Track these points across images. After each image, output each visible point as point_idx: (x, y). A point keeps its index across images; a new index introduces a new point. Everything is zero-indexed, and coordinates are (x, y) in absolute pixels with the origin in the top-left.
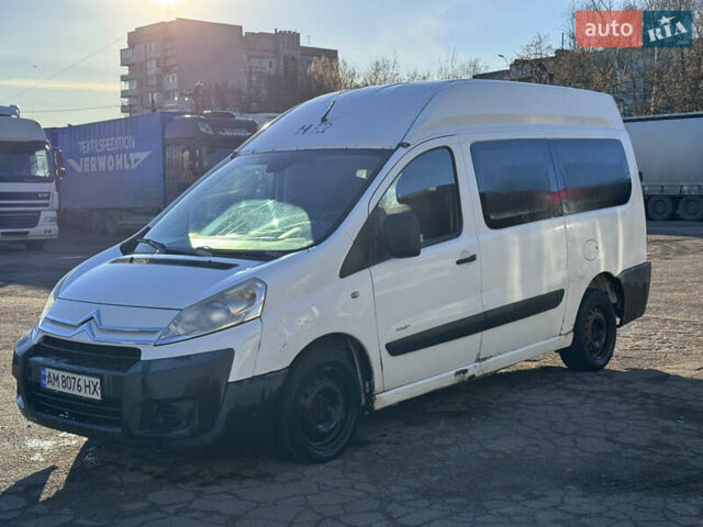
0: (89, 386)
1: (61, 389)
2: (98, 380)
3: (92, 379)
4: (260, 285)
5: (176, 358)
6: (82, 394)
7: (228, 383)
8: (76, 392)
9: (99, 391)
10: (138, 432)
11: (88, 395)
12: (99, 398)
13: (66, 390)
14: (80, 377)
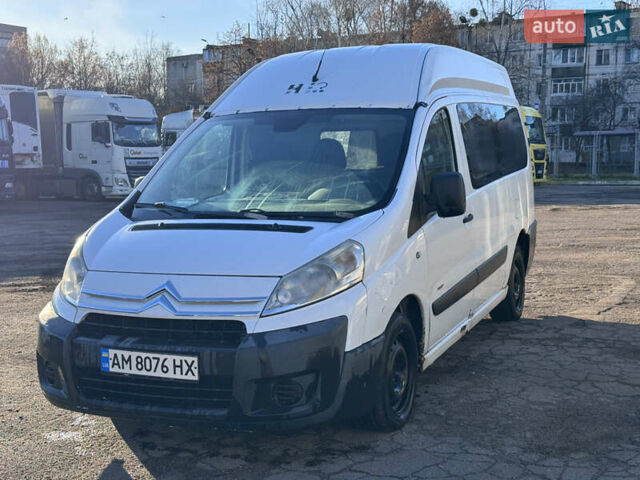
0: (181, 367)
1: (135, 371)
2: (195, 359)
3: (184, 358)
4: (358, 247)
5: (292, 329)
6: (170, 375)
7: (345, 353)
8: (159, 374)
9: (196, 372)
10: (249, 413)
11: (178, 376)
12: (196, 378)
13: (144, 373)
14: (165, 356)
